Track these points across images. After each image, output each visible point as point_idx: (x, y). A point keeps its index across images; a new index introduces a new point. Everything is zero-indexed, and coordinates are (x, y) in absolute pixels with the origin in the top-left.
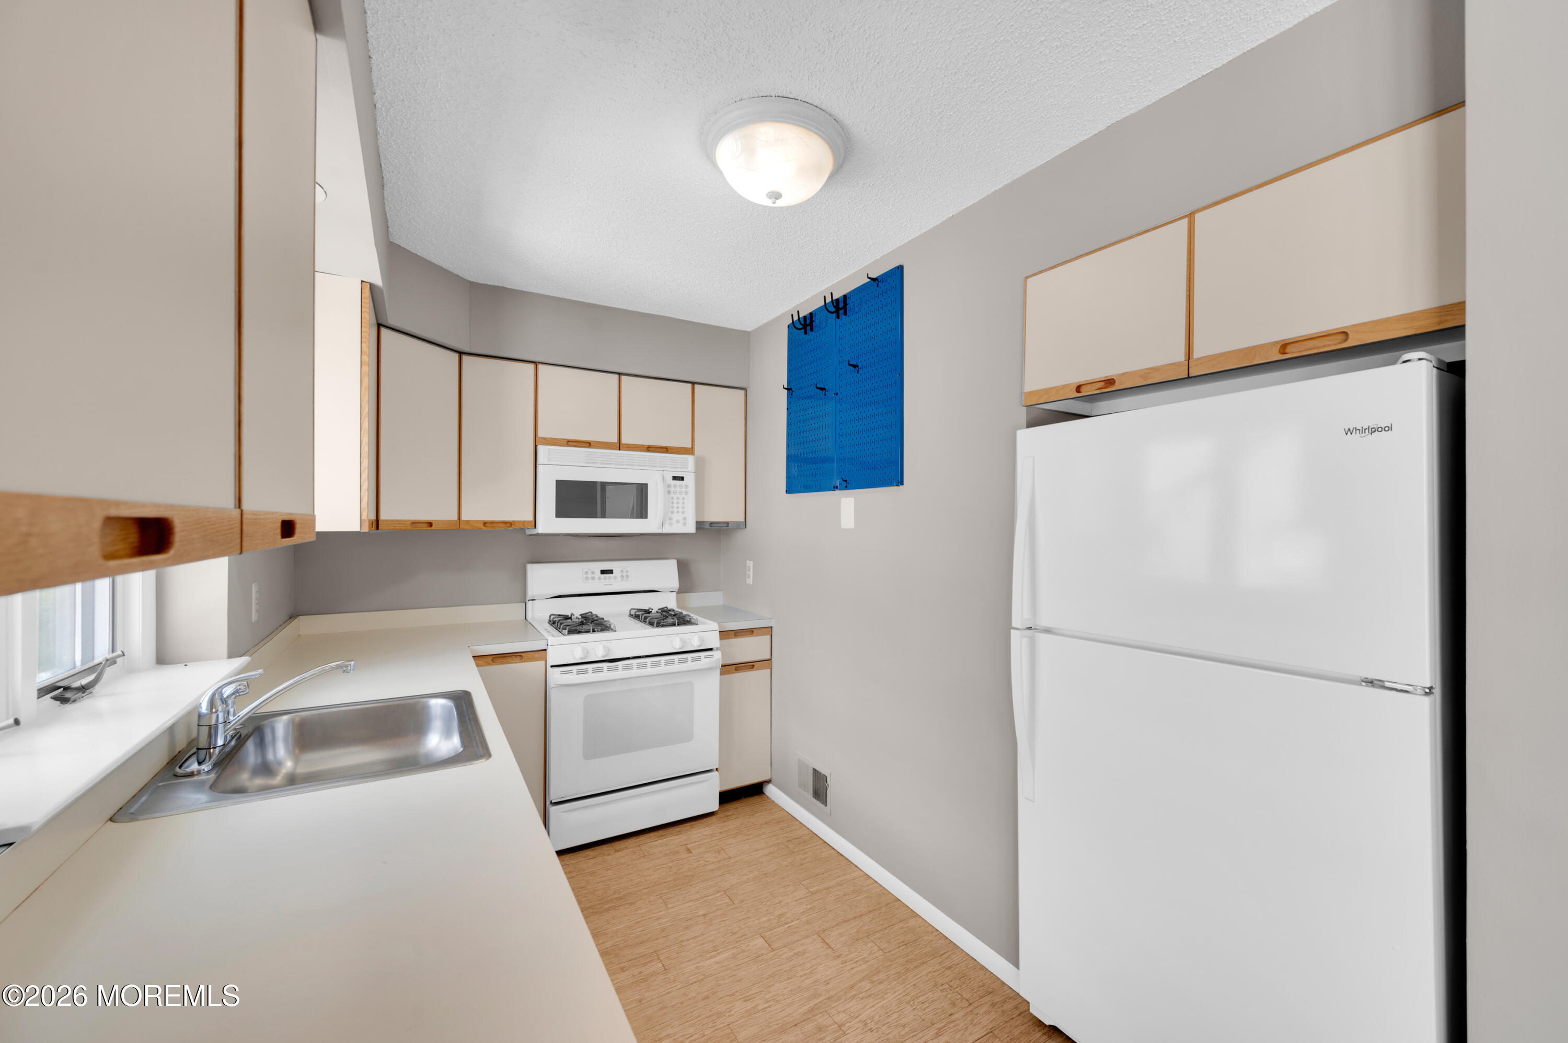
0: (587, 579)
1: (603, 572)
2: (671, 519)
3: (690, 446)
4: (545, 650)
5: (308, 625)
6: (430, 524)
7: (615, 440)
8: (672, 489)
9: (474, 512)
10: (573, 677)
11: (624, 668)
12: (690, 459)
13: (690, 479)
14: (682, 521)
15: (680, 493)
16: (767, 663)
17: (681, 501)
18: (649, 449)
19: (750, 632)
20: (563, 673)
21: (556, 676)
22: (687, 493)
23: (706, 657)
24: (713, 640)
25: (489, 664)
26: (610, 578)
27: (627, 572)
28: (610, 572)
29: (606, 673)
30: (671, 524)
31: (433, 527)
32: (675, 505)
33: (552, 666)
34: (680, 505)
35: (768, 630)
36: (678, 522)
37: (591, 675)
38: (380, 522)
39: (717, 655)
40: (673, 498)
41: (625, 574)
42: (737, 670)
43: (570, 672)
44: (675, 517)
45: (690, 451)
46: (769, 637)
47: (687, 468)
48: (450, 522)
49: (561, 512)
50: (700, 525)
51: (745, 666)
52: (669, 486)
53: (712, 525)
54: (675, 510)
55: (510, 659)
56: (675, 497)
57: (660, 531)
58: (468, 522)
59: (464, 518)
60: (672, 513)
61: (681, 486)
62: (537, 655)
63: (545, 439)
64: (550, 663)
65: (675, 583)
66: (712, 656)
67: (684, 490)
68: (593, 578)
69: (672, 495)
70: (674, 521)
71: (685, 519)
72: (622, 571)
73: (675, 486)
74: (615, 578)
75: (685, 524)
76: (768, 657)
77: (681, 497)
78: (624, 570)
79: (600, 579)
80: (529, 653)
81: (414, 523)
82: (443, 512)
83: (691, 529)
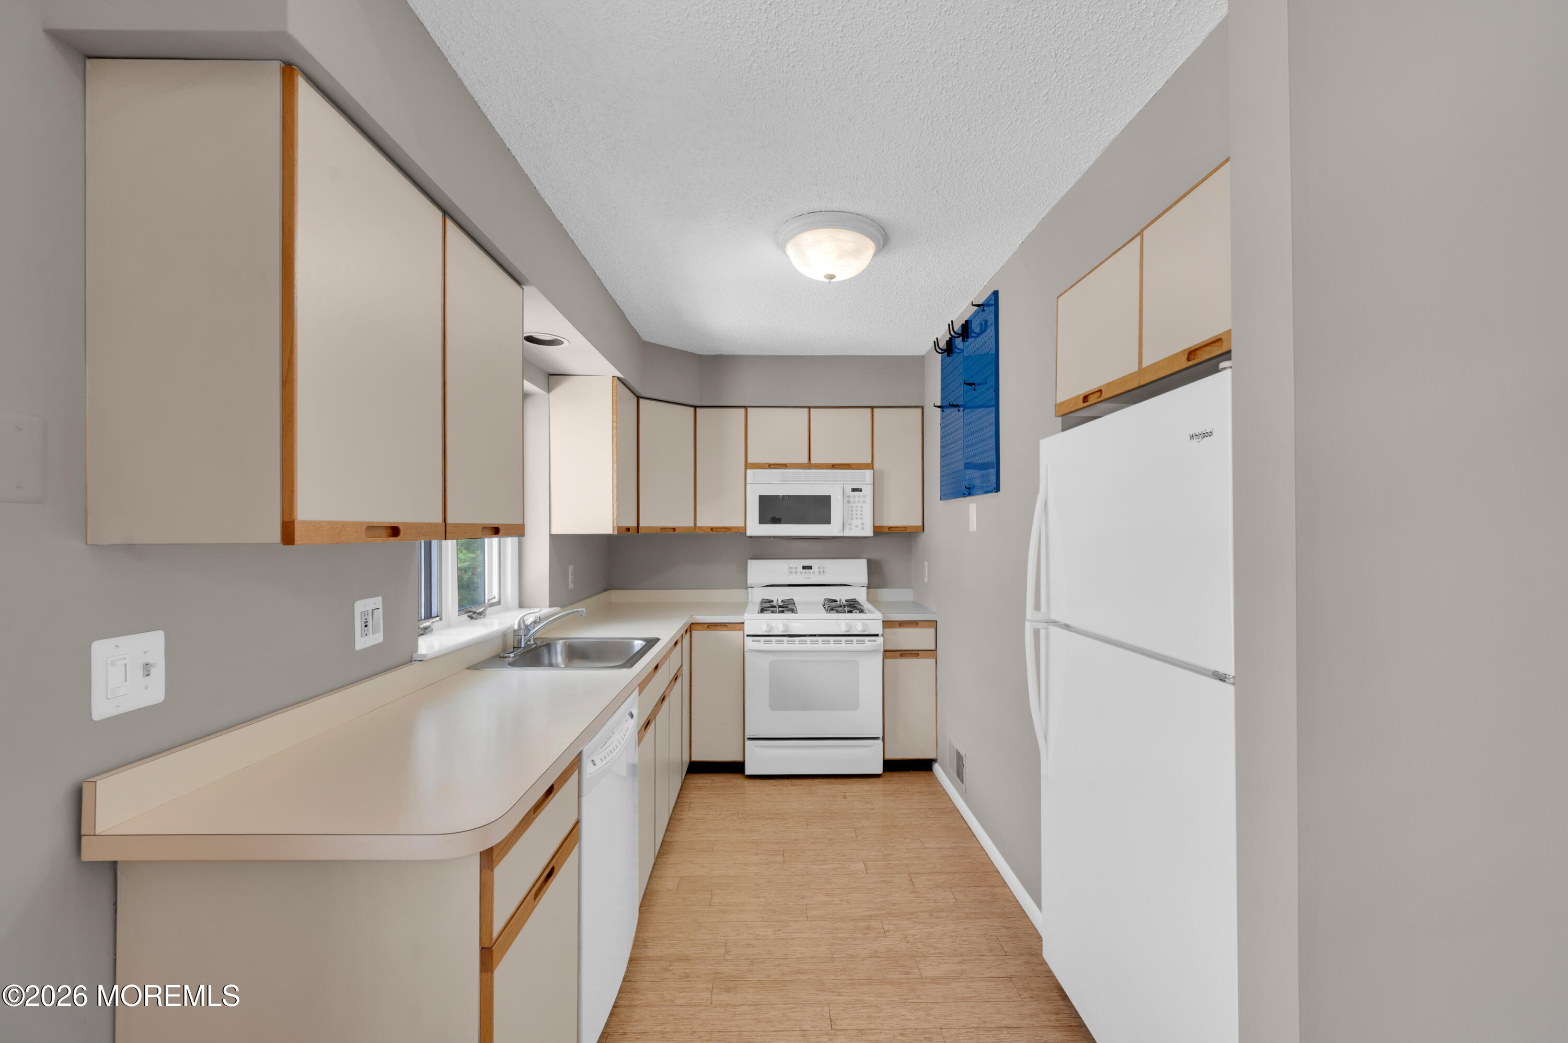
0: (791, 572)
1: (804, 568)
2: (850, 524)
3: (869, 462)
4: (744, 623)
5: (617, 596)
6: (674, 529)
7: (806, 461)
8: (851, 499)
9: (706, 520)
10: (760, 644)
11: (800, 642)
12: (868, 474)
13: (868, 491)
14: (860, 526)
15: (858, 502)
16: (932, 653)
17: (859, 509)
18: (834, 466)
19: (914, 624)
20: (754, 641)
21: (750, 643)
22: (864, 502)
23: (869, 641)
24: (877, 628)
25: (705, 630)
26: (809, 573)
27: (823, 568)
28: (810, 568)
29: (786, 644)
30: (851, 529)
31: (676, 532)
32: (854, 513)
33: (748, 636)
34: (859, 513)
35: (934, 624)
36: (857, 526)
37: (774, 645)
38: (640, 528)
39: (880, 640)
40: (852, 507)
41: (821, 570)
42: (902, 656)
43: (759, 641)
44: (854, 522)
45: (870, 466)
46: (933, 630)
47: (865, 481)
48: (688, 528)
49: (764, 518)
50: (879, 531)
51: (911, 653)
52: (849, 497)
53: (891, 529)
54: (854, 516)
55: (719, 627)
56: (854, 505)
57: (841, 535)
58: (701, 528)
59: (698, 525)
60: (852, 519)
61: (859, 497)
62: (737, 626)
63: (752, 464)
64: (746, 633)
65: (864, 579)
66: (875, 641)
67: (862, 499)
68: (796, 572)
69: (851, 504)
70: (853, 526)
71: (863, 524)
72: (819, 568)
73: (854, 497)
74: (814, 573)
75: (863, 529)
76: (933, 648)
77: (859, 505)
78: (821, 567)
79: (801, 573)
80: (734, 625)
81: (663, 529)
82: (683, 521)
83: (869, 532)
